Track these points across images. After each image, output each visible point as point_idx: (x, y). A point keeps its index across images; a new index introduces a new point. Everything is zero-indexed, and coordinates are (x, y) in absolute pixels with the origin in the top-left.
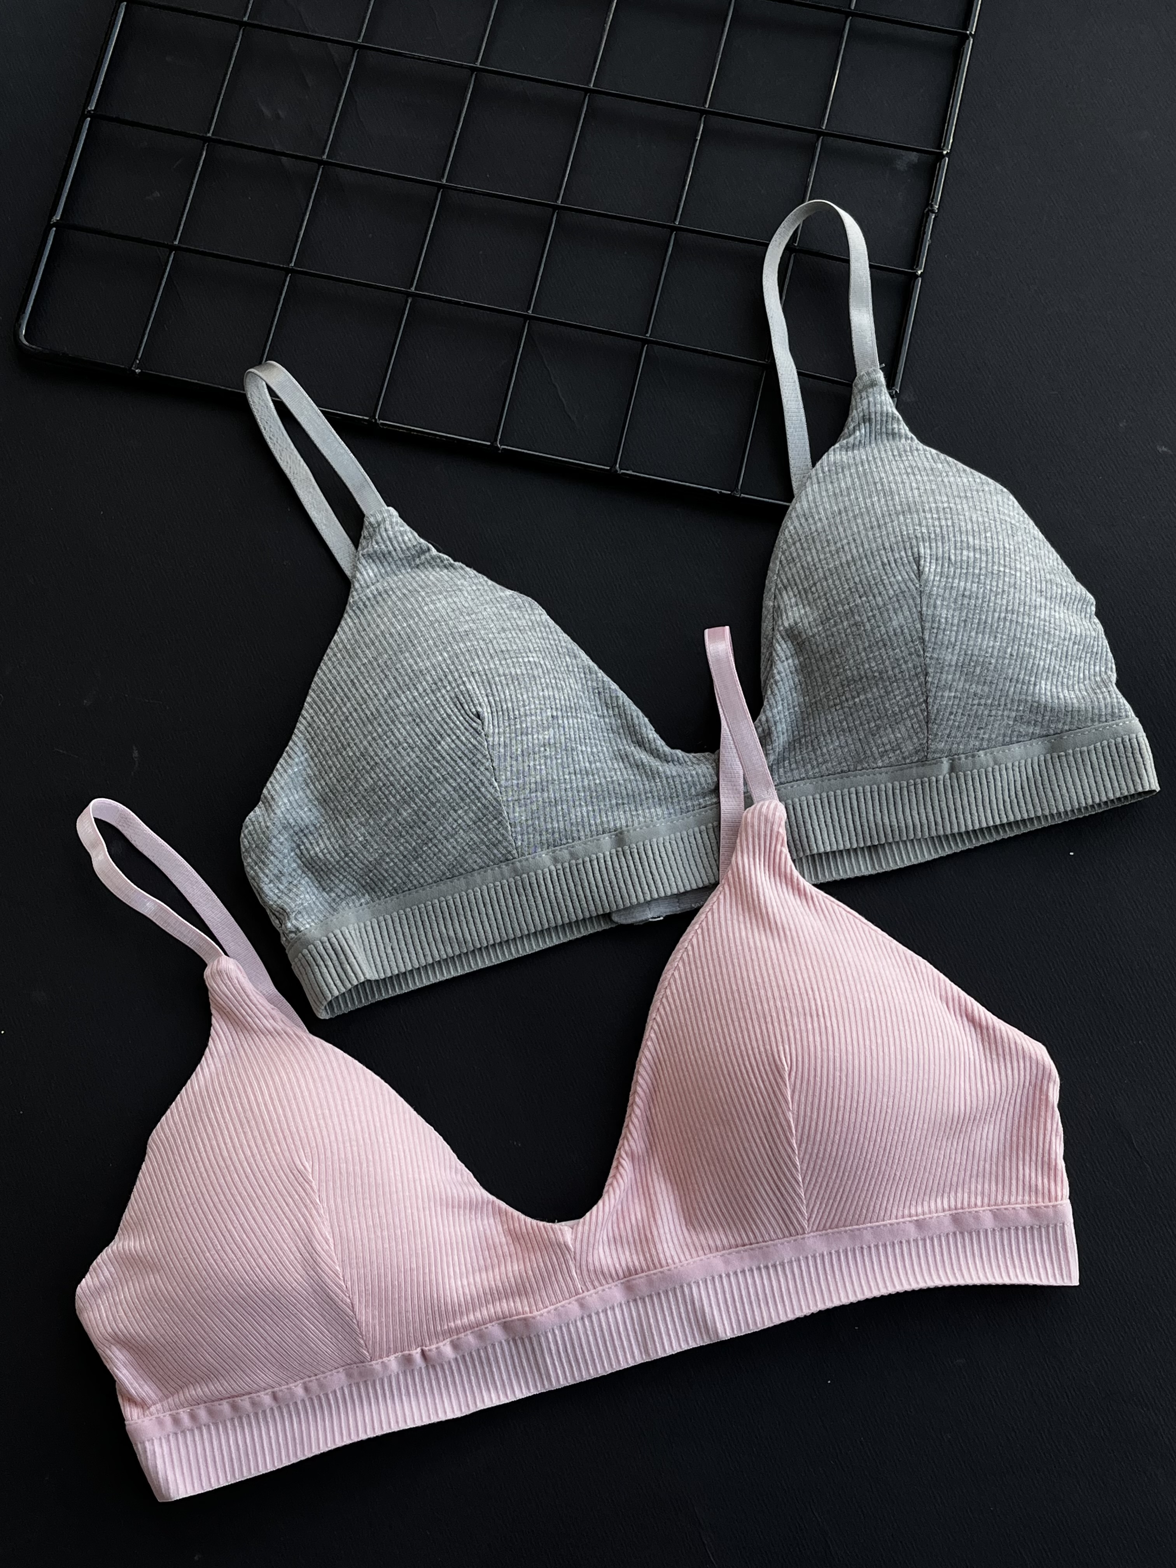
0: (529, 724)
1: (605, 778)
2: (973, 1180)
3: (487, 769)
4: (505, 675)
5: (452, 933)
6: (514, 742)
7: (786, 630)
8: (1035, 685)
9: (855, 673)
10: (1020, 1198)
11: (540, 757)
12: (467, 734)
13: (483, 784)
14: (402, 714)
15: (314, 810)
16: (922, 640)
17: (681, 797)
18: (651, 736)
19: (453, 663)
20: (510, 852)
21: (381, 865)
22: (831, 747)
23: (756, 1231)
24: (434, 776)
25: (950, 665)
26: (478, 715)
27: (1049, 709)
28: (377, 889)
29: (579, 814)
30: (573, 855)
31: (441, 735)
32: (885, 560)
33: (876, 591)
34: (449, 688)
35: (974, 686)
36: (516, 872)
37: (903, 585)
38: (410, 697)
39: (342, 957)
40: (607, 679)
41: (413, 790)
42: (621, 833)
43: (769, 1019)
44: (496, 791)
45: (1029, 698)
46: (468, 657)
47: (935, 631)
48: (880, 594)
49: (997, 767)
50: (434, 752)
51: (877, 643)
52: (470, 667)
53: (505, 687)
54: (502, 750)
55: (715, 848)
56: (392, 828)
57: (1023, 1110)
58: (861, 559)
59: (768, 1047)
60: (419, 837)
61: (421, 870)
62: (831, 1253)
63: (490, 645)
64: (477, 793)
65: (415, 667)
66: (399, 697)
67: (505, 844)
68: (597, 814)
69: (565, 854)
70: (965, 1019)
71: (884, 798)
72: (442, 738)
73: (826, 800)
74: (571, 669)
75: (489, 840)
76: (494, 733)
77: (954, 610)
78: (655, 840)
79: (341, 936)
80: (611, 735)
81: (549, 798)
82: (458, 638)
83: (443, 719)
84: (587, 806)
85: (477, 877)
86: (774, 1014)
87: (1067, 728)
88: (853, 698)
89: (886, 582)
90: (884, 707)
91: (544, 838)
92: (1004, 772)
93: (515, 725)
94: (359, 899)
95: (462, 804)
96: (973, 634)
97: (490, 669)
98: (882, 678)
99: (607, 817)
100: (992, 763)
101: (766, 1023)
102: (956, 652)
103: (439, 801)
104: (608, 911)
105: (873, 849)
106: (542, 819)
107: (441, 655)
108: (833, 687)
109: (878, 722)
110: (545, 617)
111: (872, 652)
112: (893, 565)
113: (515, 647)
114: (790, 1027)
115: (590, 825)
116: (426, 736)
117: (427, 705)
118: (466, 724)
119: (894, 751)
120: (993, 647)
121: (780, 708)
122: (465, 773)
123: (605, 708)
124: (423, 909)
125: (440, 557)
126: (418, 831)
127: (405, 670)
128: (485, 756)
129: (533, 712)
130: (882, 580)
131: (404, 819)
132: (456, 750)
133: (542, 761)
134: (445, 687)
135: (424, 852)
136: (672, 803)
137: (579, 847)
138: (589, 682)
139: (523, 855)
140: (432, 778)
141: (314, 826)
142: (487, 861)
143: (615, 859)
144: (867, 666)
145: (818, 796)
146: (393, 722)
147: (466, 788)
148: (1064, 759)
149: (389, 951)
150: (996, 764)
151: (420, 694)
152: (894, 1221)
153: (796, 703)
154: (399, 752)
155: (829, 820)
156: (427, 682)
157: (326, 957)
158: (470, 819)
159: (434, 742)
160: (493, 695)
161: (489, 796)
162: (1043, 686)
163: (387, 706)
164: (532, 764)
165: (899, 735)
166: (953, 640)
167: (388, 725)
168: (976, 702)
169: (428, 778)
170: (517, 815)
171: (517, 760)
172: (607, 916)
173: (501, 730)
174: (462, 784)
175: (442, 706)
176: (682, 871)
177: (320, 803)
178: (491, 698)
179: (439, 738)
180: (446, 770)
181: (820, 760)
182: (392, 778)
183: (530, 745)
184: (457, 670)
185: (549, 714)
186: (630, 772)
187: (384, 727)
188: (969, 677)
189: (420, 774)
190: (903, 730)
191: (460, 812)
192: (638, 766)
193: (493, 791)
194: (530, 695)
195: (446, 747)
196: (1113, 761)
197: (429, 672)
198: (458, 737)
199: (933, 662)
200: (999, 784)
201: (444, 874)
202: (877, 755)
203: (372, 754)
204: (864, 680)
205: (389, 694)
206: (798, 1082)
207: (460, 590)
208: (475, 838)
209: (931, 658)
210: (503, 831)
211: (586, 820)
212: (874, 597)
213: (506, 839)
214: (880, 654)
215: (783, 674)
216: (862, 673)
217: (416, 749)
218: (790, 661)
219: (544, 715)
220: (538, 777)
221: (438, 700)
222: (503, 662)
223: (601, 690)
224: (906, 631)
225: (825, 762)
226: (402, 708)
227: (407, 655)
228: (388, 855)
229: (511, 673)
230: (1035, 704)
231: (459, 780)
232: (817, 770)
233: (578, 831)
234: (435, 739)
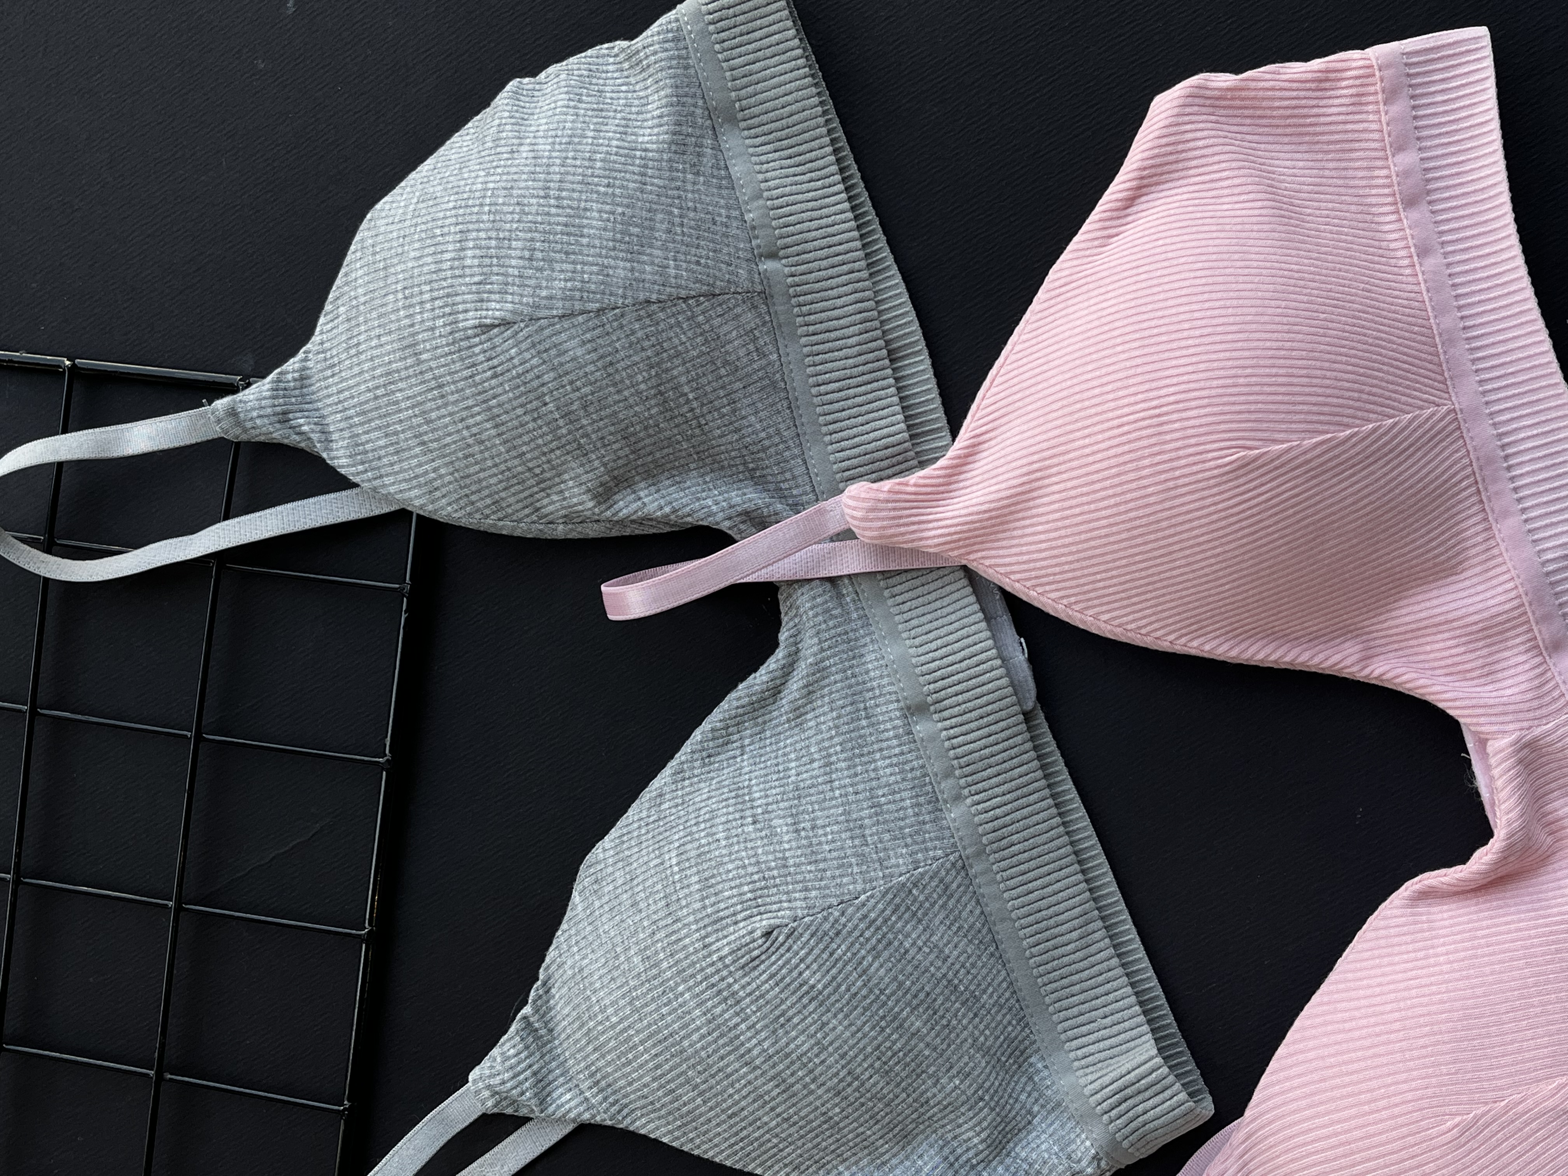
0: (771, 857)
1: (832, 738)
2: (1352, 183)
3: (843, 914)
4: (703, 899)
5: (1075, 935)
6: (799, 877)
7: (599, 503)
8: (646, 150)
9: (653, 402)
10: (1371, 117)
11: (815, 836)
12: (795, 947)
13: (865, 916)
14: (773, 1044)
15: (920, 1151)
16: (600, 311)
17: (847, 628)
18: (765, 678)
19: (693, 976)
20: (953, 865)
21: (989, 1049)
22: (758, 426)
23: (1458, 477)
24: (860, 989)
25: (632, 270)
26: (768, 934)
27: (678, 128)
28: (1022, 1047)
29: (888, 771)
30: (948, 774)
31: (801, 985)
32: (489, 373)
33: (535, 383)
34: (731, 980)
35: (657, 235)
36: (980, 853)
37: (524, 346)
38: (749, 1034)
39: (1129, 1091)
40: (687, 747)
41: (883, 1018)
42: (909, 708)
43: (1171, 484)
44: (872, 896)
45: (665, 156)
46: (681, 955)
47: (585, 295)
48: (538, 377)
49: (766, 194)
50: (826, 993)
51: (609, 375)
52: (696, 951)
53: (720, 897)
54: (814, 893)
55: (915, 574)
56: (938, 1040)
57: (1248, 121)
58: (490, 409)
59: (1212, 482)
60: (947, 999)
61: (991, 989)
62: (1477, 371)
63: (661, 924)
64: (878, 923)
65: (703, 1031)
66: (749, 1051)
67: (943, 873)
68: (885, 745)
69: (947, 785)
70: (1129, 211)
71: (821, 347)
72: (805, 983)
73: (831, 427)
74: (680, 801)
75: (940, 897)
76: (790, 909)
77: (553, 270)
78: (914, 661)
79: (1098, 1096)
80: (768, 733)
81: (870, 817)
82: (654, 971)
83: (777, 984)
84: (875, 761)
85: (992, 907)
86: (1163, 477)
87: (700, 103)
88: (688, 401)
89: (520, 370)
90: (698, 357)
91: (927, 818)
92: (771, 184)
93: (774, 878)
94: (1038, 1071)
95: (896, 943)
96: (585, 241)
97: (696, 921)
98: (658, 364)
99: (887, 730)
100: (761, 202)
101: (1176, 487)
102: (612, 262)
103: (895, 978)
104: (1021, 717)
105: (893, 356)
106: (902, 824)
107: (682, 994)
108: (676, 431)
109: (719, 364)
110: (607, 842)
111: (622, 381)
112: (495, 362)
113: (659, 887)
114: (1181, 453)
115: (902, 753)
116: (805, 1007)
117: (759, 1009)
118: (781, 951)
119: (756, 339)
120: (600, 211)
121: (709, 502)
122: (852, 944)
123: (730, 746)
124: (1045, 979)
125: (535, 1001)
126: (939, 1002)
127: (709, 1044)
128: (826, 919)
129: (751, 852)
130: (519, 376)
131: (925, 1024)
132: (820, 961)
133: (821, 832)
134: (730, 986)
135: (966, 988)
136: (857, 639)
137: (936, 767)
138: (696, 772)
139: (954, 845)
140: (864, 992)
141: (942, 1148)
142: (969, 895)
143: (946, 714)
144: (643, 386)
145: (827, 439)
146: (787, 1056)
147: (874, 941)
148: (744, 102)
149: (1108, 1021)
150: (761, 197)
151: (743, 1021)
152: (1423, 286)
153: (700, 480)
154: (831, 1044)
155: (860, 419)
156: (724, 1012)
157: (1130, 1114)
158: (915, 928)
159: (813, 994)
160: (734, 914)
161: (880, 906)
162: (646, 139)
163: (765, 1067)
164: (827, 848)
165: (734, 333)
166: (595, 269)
167: (792, 1063)
168: (678, 230)
169: (865, 997)
170: (901, 861)
171: (824, 870)
172: (1028, 716)
173: (784, 898)
174: (868, 947)
175: (758, 987)
176: (953, 617)
177: (909, 1143)
178: (739, 917)
179: (805, 988)
180: (851, 972)
181: (777, 440)
182: (869, 1049)
183: (799, 852)
184: (702, 970)
185: (751, 828)
186: (819, 703)
187: (794, 1067)
188: (645, 242)
189: (860, 1010)
190: (726, 328)
191: (907, 945)
192: (810, 693)
193: (873, 901)
194: (726, 859)
195: (818, 976)
196: (741, 35)
197: (709, 1011)
198: (802, 960)
199: (629, 293)
200: (788, 189)
201: (992, 955)
202: (764, 362)
203: (836, 1080)
204: (662, 388)
205: (746, 1064)
206: (1260, 435)
207: (581, 970)
208: (941, 916)
209: (624, 297)
210: (927, 878)
211: (895, 760)
212: (543, 385)
213: (936, 873)
214: (624, 369)
215: (662, 502)
216: (653, 392)
217: (824, 1018)
218: (642, 494)
219: (753, 836)
220: (843, 836)
221: (750, 994)
222: (684, 903)
223: (704, 754)
224: (588, 336)
225: (778, 433)
226: (766, 1045)
227: (686, 1043)
228: (975, 1040)
229: (700, 890)
230: (673, 148)
231: (863, 952)
232: (791, 443)
233: (912, 769)
234: (807, 993)
